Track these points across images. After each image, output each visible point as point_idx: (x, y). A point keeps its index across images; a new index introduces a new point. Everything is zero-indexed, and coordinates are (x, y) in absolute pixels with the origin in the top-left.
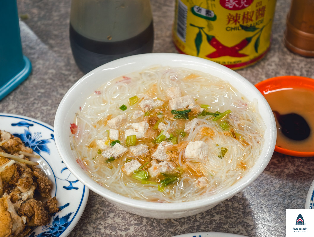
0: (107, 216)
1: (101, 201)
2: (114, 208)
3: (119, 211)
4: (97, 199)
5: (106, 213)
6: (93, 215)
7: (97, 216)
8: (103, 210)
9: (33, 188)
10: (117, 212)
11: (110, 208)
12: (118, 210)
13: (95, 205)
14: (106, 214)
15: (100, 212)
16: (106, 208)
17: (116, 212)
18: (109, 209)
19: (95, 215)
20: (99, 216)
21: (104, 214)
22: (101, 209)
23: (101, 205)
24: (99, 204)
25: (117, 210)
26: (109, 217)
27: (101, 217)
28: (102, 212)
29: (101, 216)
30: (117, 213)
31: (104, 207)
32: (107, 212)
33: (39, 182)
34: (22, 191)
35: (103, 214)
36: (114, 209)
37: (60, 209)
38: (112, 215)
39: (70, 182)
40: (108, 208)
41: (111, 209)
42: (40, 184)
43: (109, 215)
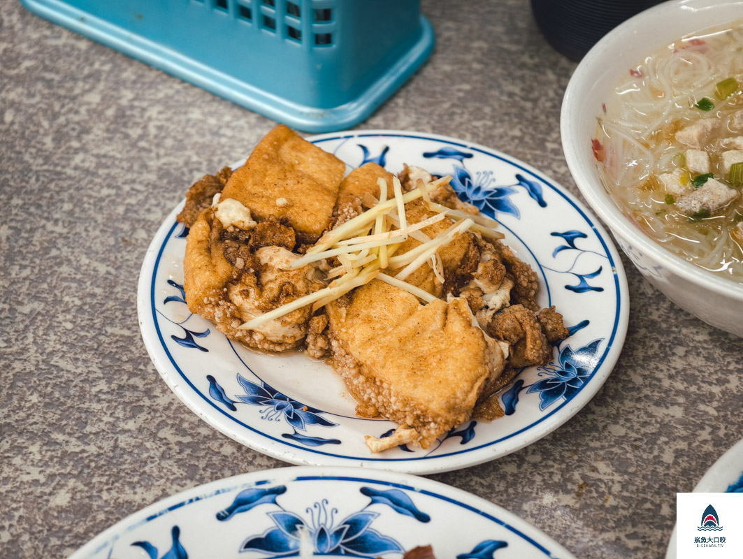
0: (669, 352)
1: (648, 321)
2: (682, 336)
3: (695, 343)
4: (638, 316)
5: (666, 346)
6: (637, 349)
7: (646, 353)
8: (657, 340)
9: (509, 285)
10: (691, 344)
11: (675, 335)
12: (694, 340)
13: (638, 329)
14: (667, 349)
15: (651, 344)
16: (663, 336)
17: (688, 346)
18: (671, 338)
19: (641, 350)
20: (650, 352)
21: (662, 349)
22: (654, 339)
23: (650, 329)
24: (646, 328)
25: (689, 341)
26: (674, 354)
27: (656, 355)
28: (656, 345)
29: (655, 352)
30: (692, 347)
31: (658, 334)
32: (668, 344)
33: (518, 273)
34: (485, 290)
35: (660, 348)
36: (684, 337)
37: (572, 332)
38: (680, 351)
39: (580, 277)
40: (668, 336)
41: (675, 338)
42: (519, 277)
43: (675, 351)
